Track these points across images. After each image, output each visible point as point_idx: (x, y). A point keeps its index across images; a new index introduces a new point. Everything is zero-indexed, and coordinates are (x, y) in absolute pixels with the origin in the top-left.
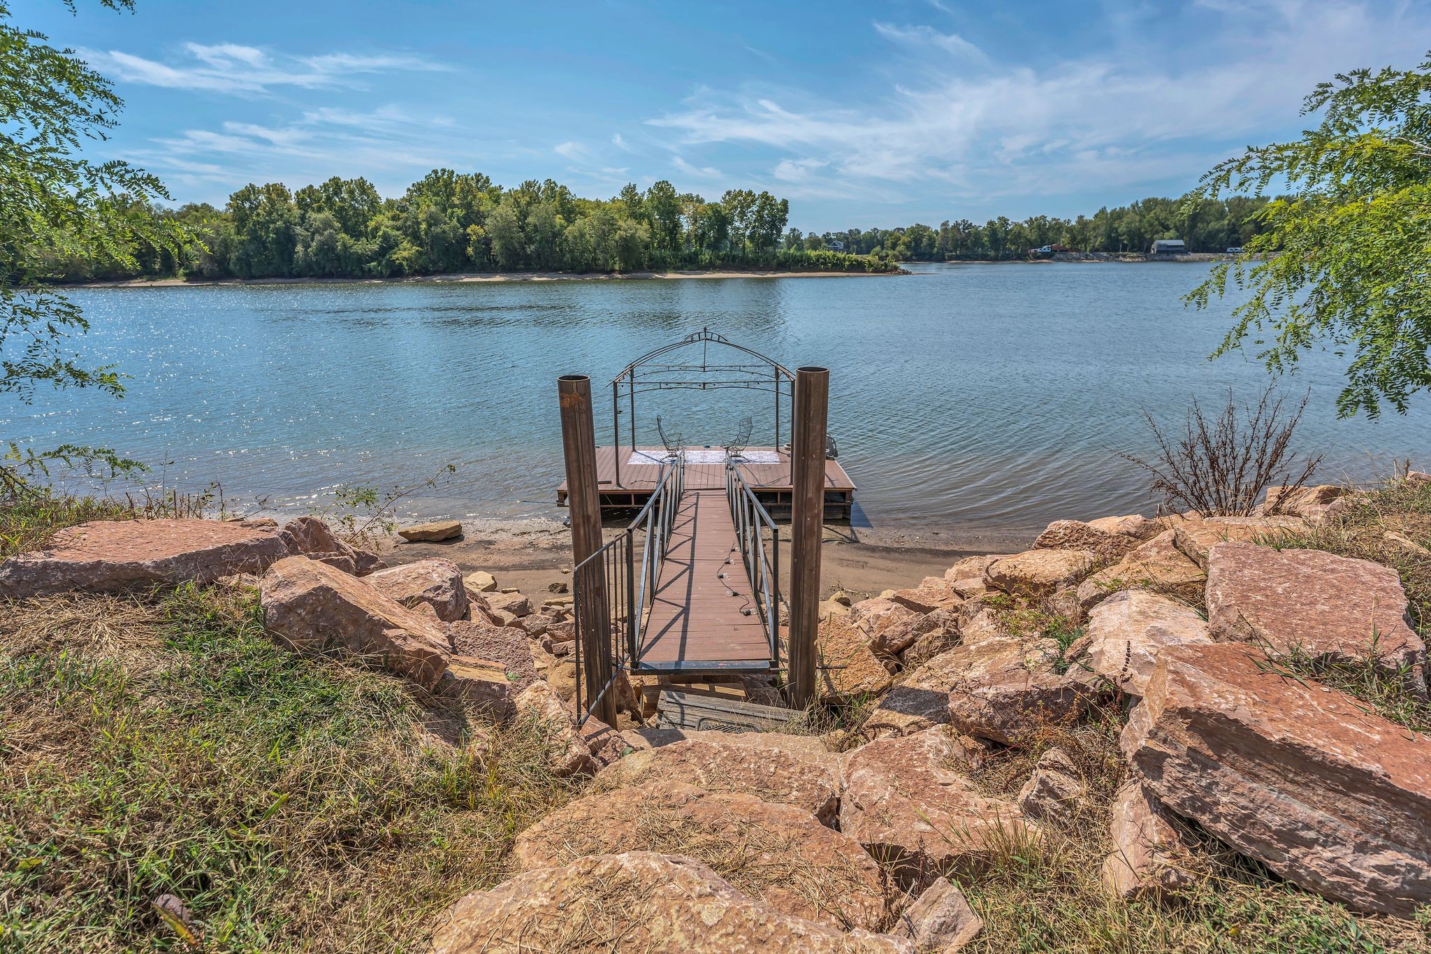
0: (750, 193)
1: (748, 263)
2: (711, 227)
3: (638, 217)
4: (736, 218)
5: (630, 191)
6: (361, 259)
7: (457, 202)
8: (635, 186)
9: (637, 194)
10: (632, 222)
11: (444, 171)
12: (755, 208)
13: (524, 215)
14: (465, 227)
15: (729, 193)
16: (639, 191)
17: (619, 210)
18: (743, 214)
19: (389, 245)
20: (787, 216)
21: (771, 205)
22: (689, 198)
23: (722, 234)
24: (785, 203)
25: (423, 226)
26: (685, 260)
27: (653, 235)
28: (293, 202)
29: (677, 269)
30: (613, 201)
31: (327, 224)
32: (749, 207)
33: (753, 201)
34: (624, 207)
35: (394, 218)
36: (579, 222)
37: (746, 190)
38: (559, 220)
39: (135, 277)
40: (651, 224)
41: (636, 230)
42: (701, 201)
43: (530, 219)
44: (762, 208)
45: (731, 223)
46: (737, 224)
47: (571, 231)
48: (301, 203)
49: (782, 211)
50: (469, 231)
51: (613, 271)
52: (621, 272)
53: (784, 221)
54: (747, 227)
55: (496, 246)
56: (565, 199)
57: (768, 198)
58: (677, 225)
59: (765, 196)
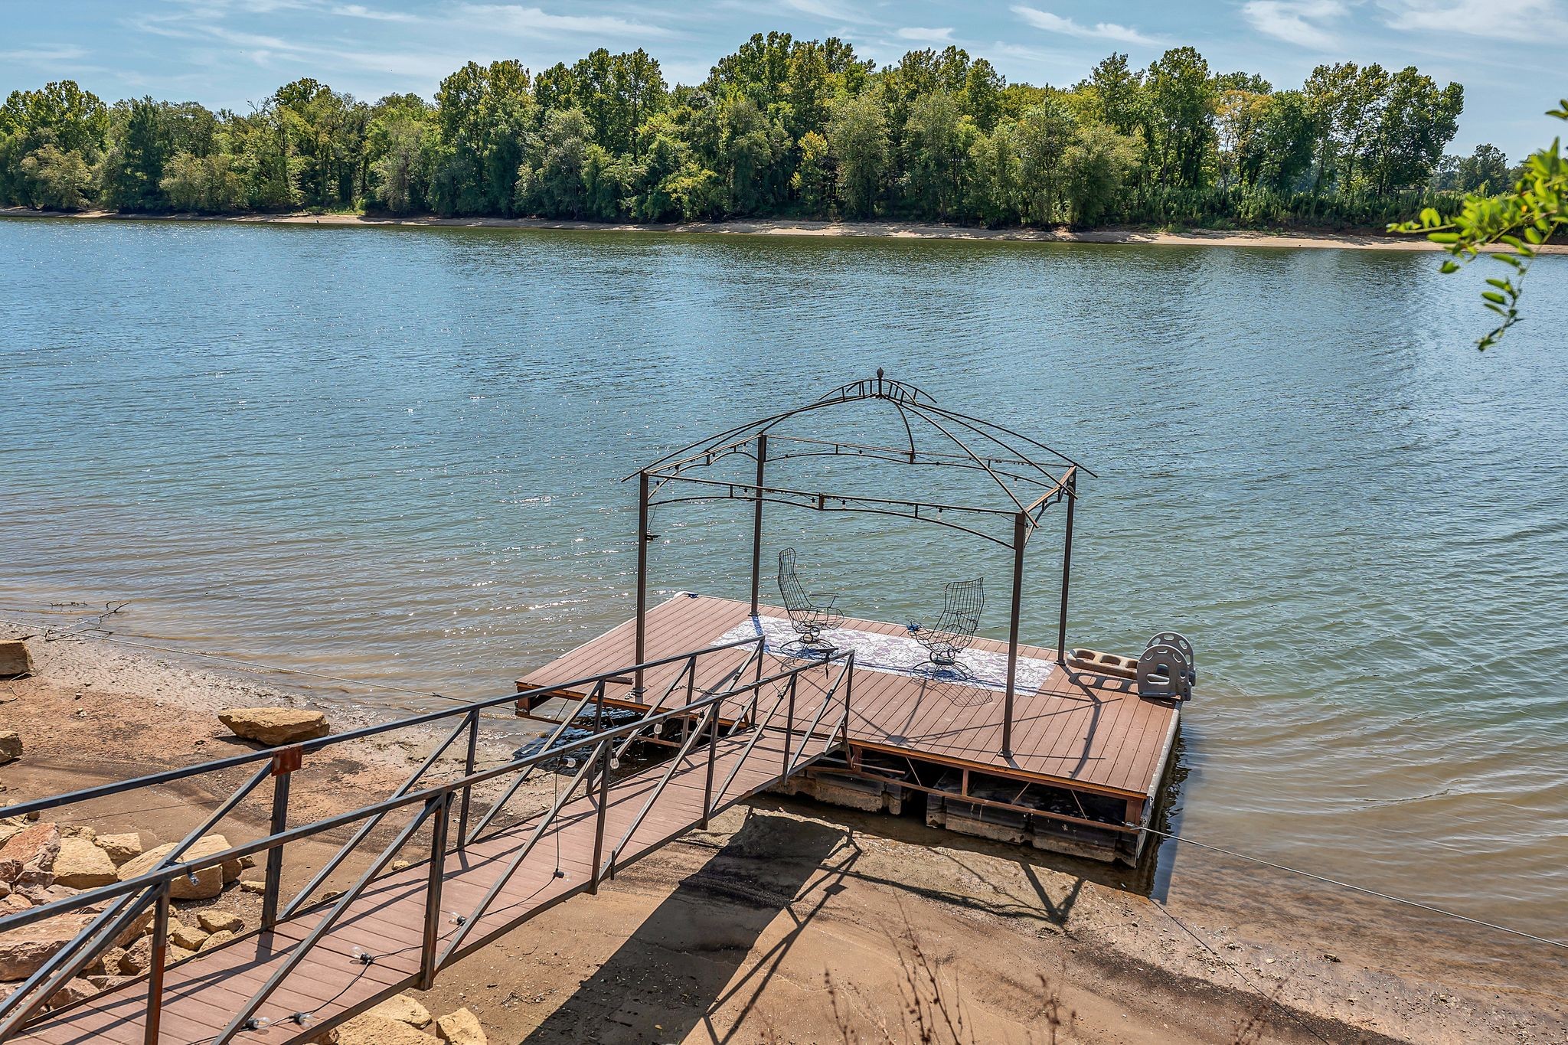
0: (1375, 71)
1: (1350, 217)
2: (1277, 141)
3: (1124, 123)
4: (1336, 123)
5: (1114, 66)
6: (616, 190)
7: (788, 91)
8: (1124, 59)
9: (1127, 74)
10: (1110, 131)
11: (773, 36)
12: (1382, 103)
13: (902, 117)
14: (796, 135)
15: (1320, 72)
16: (1132, 68)
17: (1086, 106)
18: (1351, 117)
19: (664, 166)
20: (1458, 120)
21: (1421, 97)
22: (1238, 81)
23: (1300, 156)
24: (1455, 93)
25: (725, 134)
26: (1212, 208)
27: (1150, 156)
28: (530, 91)
29: (1186, 225)
30: (1079, 88)
31: (574, 129)
32: (1369, 98)
33: (1379, 89)
34: (1095, 100)
35: (681, 120)
36: (1001, 129)
37: (1362, 64)
38: (964, 125)
39: (299, 209)
40: (1148, 136)
41: (1112, 145)
42: (1261, 87)
43: (910, 125)
44: (1400, 102)
45: (1324, 134)
46: (1337, 136)
47: (985, 145)
48: (543, 96)
49: (1446, 108)
50: (801, 143)
51: (1056, 226)
52: (1073, 228)
53: (1448, 130)
54: (1358, 142)
55: (844, 172)
56: (985, 84)
57: (1414, 81)
58: (1204, 136)
59: (1410, 77)
